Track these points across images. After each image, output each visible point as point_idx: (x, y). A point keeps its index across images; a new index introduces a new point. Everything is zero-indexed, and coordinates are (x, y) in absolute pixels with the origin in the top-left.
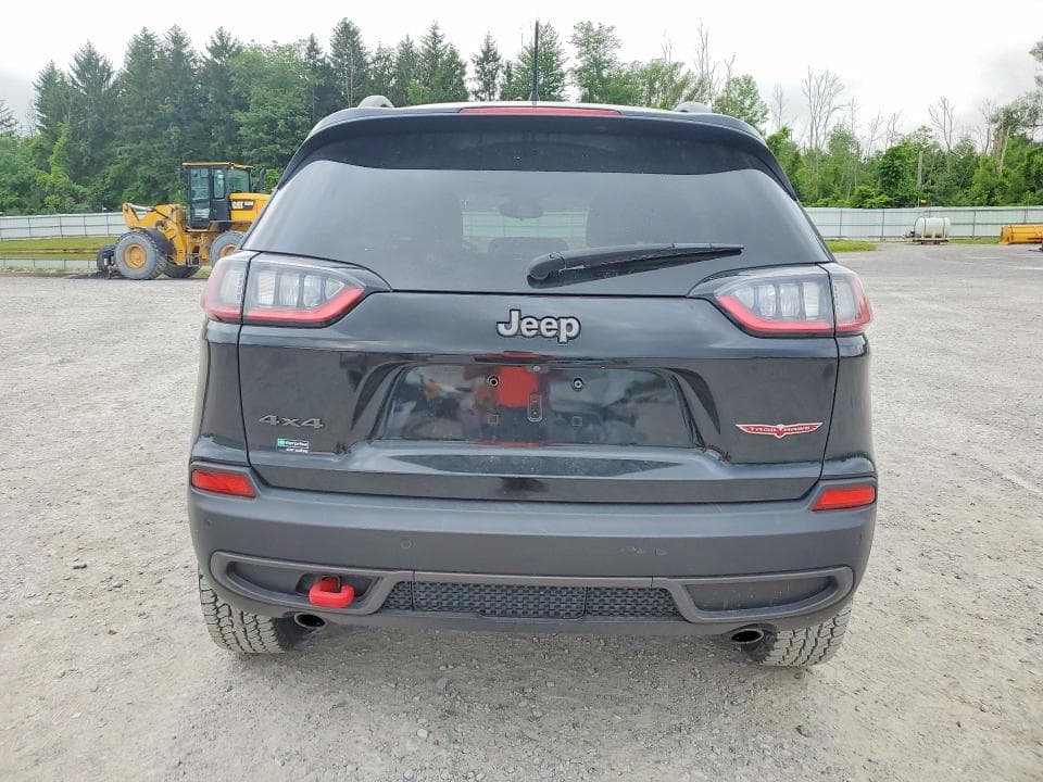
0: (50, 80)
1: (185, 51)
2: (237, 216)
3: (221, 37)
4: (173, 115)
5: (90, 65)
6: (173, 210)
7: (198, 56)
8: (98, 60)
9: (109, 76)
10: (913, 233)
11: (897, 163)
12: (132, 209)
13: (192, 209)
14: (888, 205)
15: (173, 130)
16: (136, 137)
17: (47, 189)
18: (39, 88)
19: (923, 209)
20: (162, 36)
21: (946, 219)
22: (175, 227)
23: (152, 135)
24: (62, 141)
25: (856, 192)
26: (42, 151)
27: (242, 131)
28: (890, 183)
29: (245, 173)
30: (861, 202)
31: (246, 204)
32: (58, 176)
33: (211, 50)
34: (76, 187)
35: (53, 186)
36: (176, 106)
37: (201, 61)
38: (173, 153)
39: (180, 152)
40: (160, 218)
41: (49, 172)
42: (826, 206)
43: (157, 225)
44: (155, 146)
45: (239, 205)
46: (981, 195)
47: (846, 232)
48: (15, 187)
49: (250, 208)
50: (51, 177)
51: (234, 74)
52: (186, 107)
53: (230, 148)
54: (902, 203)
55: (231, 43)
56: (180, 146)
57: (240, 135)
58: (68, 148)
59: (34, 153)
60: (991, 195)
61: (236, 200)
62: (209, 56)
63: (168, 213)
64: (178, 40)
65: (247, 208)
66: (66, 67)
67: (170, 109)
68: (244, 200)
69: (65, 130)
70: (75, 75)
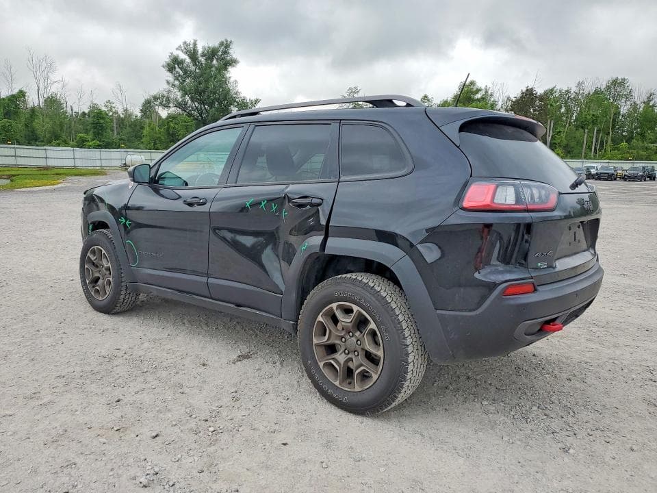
10: (125, 164)
11: (101, 121)
14: (99, 147)
19: (123, 150)
21: (142, 157)
25: (78, 138)
28: (98, 134)
30: (82, 144)
42: (59, 146)
46: (149, 143)
47: (78, 163)
54: (108, 146)
60: (155, 144)
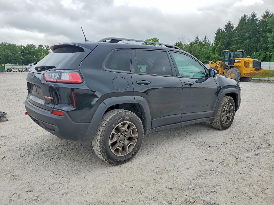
0: (219, 31)
1: (255, 19)
2: (235, 64)
3: (267, 13)
4: (248, 37)
5: (229, 26)
6: (220, 63)
7: (259, 19)
8: (231, 25)
9: (233, 28)
12: (211, 63)
13: (224, 62)
15: (248, 41)
16: (237, 44)
17: (213, 58)
18: (216, 34)
20: (249, 15)
22: (220, 67)
23: (242, 42)
24: (219, 46)
26: (214, 49)
27: (268, 39)
29: (241, 53)
31: (239, 61)
32: (216, 55)
33: (263, 17)
34: (220, 57)
35: (214, 57)
36: (250, 34)
37: (259, 20)
38: (246, 47)
39: (248, 47)
40: (217, 65)
41: (214, 54)
43: (216, 66)
44: (242, 46)
45: (237, 61)
48: (206, 58)
49: (239, 62)
50: (214, 55)
51: (269, 23)
52: (252, 34)
53: (264, 44)
55: (269, 14)
56: (249, 45)
57: (268, 41)
58: (219, 48)
59: (212, 49)
61: (236, 60)
62: (262, 18)
63: (218, 63)
64: (253, 16)
65: (238, 62)
66: (223, 28)
67: (247, 35)
68: (238, 60)
69: (220, 43)
70: (224, 29)
